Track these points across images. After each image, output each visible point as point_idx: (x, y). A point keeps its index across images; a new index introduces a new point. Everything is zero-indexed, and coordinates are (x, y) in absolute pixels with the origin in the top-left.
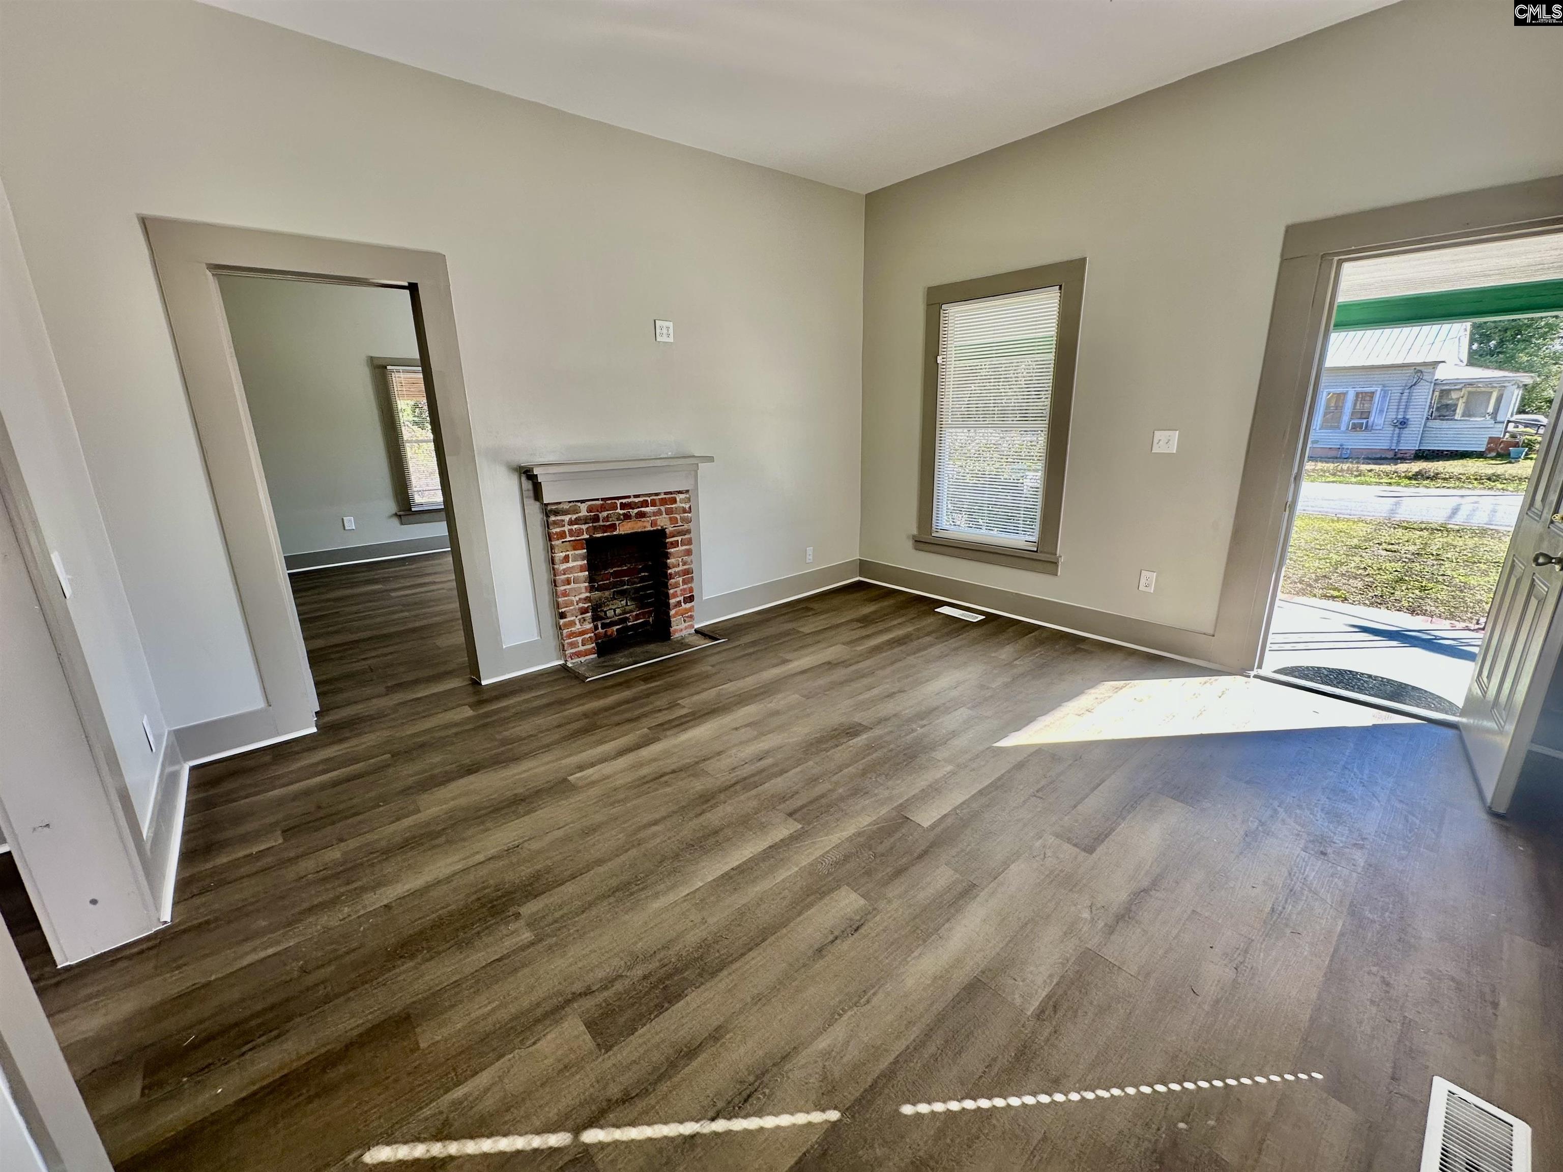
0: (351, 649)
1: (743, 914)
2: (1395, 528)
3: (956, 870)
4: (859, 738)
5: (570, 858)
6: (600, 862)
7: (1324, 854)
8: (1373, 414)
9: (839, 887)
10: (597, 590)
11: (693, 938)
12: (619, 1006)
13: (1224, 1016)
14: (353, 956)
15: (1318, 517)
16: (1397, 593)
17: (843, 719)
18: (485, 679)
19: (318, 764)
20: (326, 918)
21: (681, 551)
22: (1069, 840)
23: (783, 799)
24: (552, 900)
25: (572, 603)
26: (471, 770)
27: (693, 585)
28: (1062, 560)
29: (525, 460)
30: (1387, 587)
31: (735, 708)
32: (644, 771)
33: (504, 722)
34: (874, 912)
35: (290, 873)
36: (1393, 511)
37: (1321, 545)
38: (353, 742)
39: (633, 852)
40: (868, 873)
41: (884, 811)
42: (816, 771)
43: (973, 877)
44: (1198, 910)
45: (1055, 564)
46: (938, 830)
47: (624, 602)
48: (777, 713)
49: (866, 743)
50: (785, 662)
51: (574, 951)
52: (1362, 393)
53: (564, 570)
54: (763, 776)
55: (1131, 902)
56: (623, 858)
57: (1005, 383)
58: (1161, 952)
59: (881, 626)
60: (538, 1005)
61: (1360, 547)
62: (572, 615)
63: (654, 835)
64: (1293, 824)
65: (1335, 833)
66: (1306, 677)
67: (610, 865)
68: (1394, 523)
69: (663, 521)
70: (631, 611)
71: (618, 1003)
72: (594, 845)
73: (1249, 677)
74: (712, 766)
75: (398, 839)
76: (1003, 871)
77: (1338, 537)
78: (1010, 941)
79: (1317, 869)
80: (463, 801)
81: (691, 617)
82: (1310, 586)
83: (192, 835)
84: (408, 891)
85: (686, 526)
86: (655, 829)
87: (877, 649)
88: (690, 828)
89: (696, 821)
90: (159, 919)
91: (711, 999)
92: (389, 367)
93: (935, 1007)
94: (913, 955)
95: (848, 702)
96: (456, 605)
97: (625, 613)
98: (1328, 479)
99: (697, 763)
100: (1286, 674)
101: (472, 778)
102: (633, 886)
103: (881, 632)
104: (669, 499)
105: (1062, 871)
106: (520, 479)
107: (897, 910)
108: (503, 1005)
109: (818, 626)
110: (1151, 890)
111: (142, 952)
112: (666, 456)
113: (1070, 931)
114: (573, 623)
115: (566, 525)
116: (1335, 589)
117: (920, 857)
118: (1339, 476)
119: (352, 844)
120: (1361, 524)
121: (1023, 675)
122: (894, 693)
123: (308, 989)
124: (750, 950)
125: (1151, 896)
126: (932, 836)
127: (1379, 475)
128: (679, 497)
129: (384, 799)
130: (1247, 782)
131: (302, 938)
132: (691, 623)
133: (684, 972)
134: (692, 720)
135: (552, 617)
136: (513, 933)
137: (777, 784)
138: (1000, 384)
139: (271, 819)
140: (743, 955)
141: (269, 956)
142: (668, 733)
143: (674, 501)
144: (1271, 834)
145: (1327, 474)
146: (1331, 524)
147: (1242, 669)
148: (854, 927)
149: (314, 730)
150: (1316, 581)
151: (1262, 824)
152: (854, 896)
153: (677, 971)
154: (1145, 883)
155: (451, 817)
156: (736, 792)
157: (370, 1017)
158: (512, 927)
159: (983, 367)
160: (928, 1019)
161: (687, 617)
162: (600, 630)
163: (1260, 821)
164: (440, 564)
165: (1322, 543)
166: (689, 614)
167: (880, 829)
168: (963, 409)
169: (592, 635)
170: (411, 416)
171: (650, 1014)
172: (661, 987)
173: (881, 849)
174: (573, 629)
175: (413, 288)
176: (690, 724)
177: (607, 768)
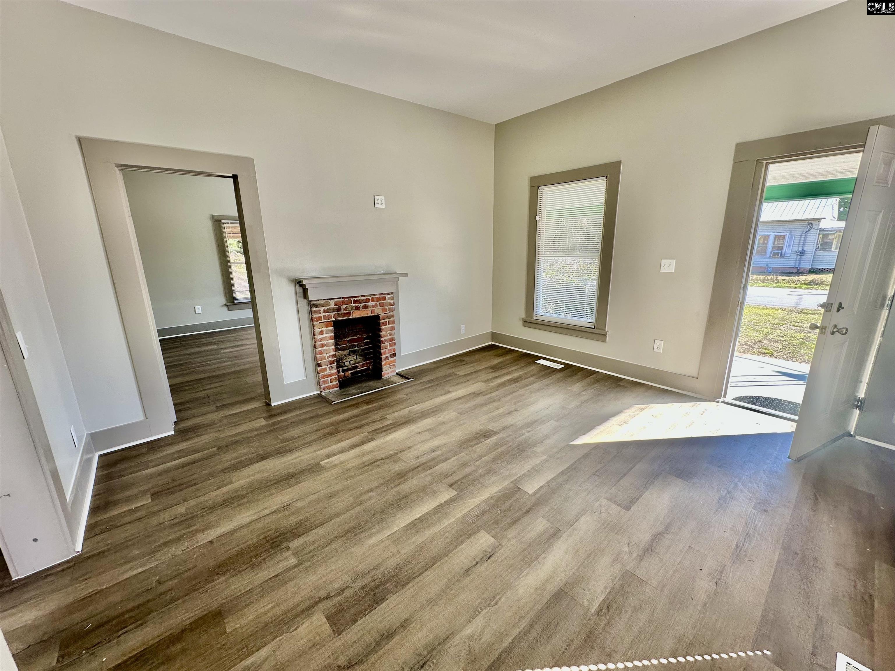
0: (197, 384)
1: (422, 548)
2: (799, 313)
3: (548, 521)
4: (491, 439)
5: (321, 512)
6: (338, 515)
7: (766, 511)
8: (785, 248)
9: (479, 531)
10: (340, 350)
11: (392, 563)
12: (347, 606)
13: (709, 614)
14: (188, 574)
15: (755, 306)
16: (801, 351)
17: (482, 427)
18: (273, 403)
19: (174, 453)
20: (174, 549)
21: (389, 327)
22: (615, 502)
23: (446, 476)
24: (308, 539)
25: (325, 358)
26: (263, 458)
27: (395, 347)
28: (608, 334)
29: (298, 276)
30: (795, 348)
31: (419, 420)
32: (365, 459)
33: (284, 429)
34: (500, 546)
35: (154, 521)
36: (798, 304)
37: (756, 323)
38: (196, 440)
39: (357, 509)
40: (497, 522)
41: (506, 483)
42: (467, 458)
43: (559, 525)
44: (693, 546)
45: (605, 335)
46: (538, 495)
47: (355, 357)
48: (444, 423)
49: (495, 442)
50: (449, 392)
51: (321, 570)
52: (778, 236)
53: (320, 339)
54: (435, 461)
55: (652, 541)
56: (352, 512)
57: (574, 230)
58: (671, 572)
59: (505, 371)
60: (298, 605)
61: (779, 324)
62: (325, 365)
63: (370, 498)
64: (747, 492)
65: (772, 498)
66: (752, 403)
67: (344, 516)
68: (799, 310)
69: (378, 311)
70: (359, 362)
71: (346, 604)
72: (335, 504)
73: (719, 402)
74: (404, 456)
75: (220, 500)
76: (576, 521)
77: (767, 319)
78: (580, 565)
79: (762, 521)
80: (258, 477)
81: (394, 365)
82: (752, 347)
83: (97, 497)
84: (224, 532)
85: (391, 313)
86: (371, 494)
87: (503, 385)
88: (391, 494)
89: (395, 489)
90: (74, 550)
91: (402, 602)
92: (222, 221)
93: (536, 607)
94: (523, 574)
95: (486, 417)
96: (258, 358)
97: (355, 363)
98: (760, 285)
99: (397, 454)
100: (740, 401)
101: (264, 462)
102: (357, 529)
103: (505, 374)
104: (382, 297)
105: (611, 521)
106: (296, 286)
107: (513, 546)
108: (277, 605)
109: (468, 371)
110: (664, 533)
111: (63, 570)
112: (380, 273)
113: (617, 559)
114: (325, 370)
115: (322, 313)
116: (765, 349)
117: (527, 512)
118: (767, 283)
119: (192, 503)
120: (779, 311)
121: (587, 401)
122: (511, 412)
123: (161, 594)
124: (426, 570)
125: (664, 537)
126: (533, 500)
127: (789, 282)
128: (388, 297)
129: (212, 475)
130: (719, 467)
131: (159, 562)
132: (394, 369)
133: (386, 584)
134: (393, 428)
135: (313, 366)
136: (285, 559)
137: (443, 467)
138: (572, 230)
139: (146, 487)
140: (421, 573)
141: (140, 573)
142: (379, 435)
143: (385, 299)
144: (734, 498)
145: (759, 282)
146: (763, 311)
147: (714, 397)
148: (488, 556)
149: (173, 433)
150: (755, 344)
151: (729, 492)
152: (488, 536)
153: (382, 584)
154: (661, 529)
155: (250, 486)
156: (419, 472)
157: (197, 612)
158: (285, 555)
159: (562, 220)
160: (532, 615)
161: (392, 366)
162: (341, 373)
163: (728, 491)
164: (249, 334)
165: (758, 321)
166: (393, 364)
167: (504, 495)
168: (551, 244)
169: (337, 376)
170: (237, 247)
171: (365, 611)
172: (372, 594)
173: (504, 507)
174: (325, 373)
175: (235, 178)
176: (392, 430)
177: (343, 457)
